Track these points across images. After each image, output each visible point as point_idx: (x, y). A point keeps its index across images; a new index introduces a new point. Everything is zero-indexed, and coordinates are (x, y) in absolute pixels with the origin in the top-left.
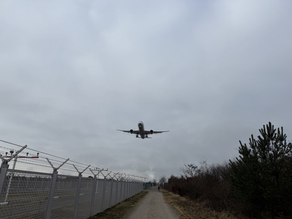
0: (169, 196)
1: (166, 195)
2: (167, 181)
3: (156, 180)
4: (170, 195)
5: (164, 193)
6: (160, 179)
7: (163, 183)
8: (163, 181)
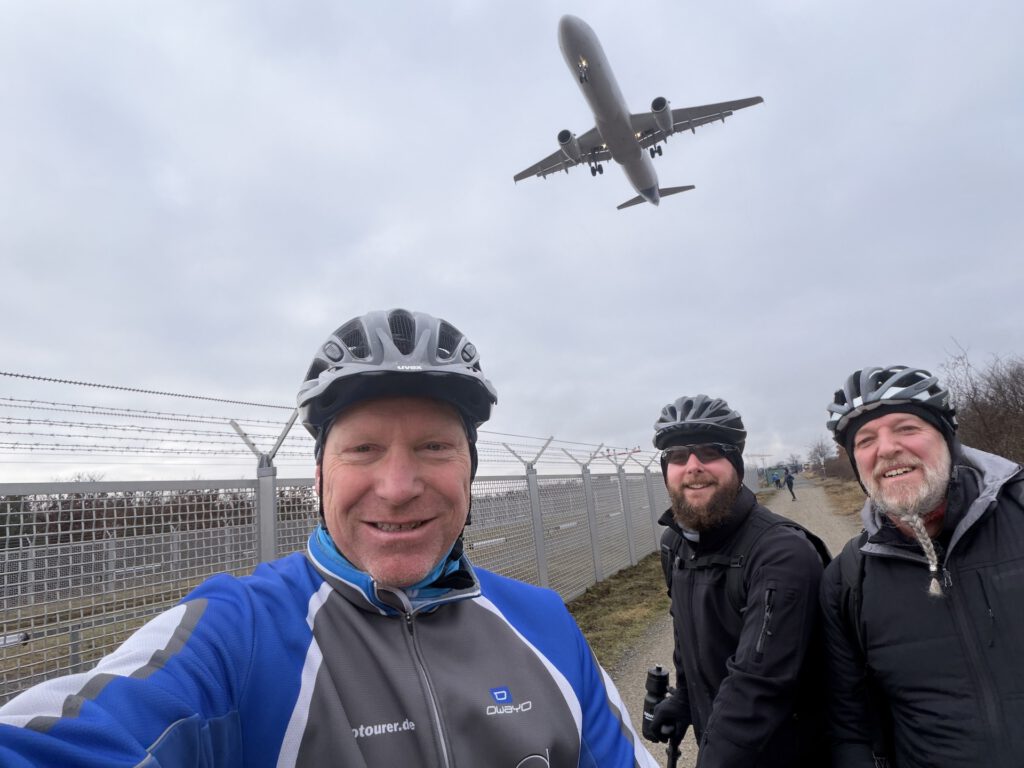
0: (847, 494)
1: (836, 493)
3: (799, 457)
4: (849, 489)
5: (828, 487)
6: (812, 450)
7: (822, 460)
8: (821, 456)
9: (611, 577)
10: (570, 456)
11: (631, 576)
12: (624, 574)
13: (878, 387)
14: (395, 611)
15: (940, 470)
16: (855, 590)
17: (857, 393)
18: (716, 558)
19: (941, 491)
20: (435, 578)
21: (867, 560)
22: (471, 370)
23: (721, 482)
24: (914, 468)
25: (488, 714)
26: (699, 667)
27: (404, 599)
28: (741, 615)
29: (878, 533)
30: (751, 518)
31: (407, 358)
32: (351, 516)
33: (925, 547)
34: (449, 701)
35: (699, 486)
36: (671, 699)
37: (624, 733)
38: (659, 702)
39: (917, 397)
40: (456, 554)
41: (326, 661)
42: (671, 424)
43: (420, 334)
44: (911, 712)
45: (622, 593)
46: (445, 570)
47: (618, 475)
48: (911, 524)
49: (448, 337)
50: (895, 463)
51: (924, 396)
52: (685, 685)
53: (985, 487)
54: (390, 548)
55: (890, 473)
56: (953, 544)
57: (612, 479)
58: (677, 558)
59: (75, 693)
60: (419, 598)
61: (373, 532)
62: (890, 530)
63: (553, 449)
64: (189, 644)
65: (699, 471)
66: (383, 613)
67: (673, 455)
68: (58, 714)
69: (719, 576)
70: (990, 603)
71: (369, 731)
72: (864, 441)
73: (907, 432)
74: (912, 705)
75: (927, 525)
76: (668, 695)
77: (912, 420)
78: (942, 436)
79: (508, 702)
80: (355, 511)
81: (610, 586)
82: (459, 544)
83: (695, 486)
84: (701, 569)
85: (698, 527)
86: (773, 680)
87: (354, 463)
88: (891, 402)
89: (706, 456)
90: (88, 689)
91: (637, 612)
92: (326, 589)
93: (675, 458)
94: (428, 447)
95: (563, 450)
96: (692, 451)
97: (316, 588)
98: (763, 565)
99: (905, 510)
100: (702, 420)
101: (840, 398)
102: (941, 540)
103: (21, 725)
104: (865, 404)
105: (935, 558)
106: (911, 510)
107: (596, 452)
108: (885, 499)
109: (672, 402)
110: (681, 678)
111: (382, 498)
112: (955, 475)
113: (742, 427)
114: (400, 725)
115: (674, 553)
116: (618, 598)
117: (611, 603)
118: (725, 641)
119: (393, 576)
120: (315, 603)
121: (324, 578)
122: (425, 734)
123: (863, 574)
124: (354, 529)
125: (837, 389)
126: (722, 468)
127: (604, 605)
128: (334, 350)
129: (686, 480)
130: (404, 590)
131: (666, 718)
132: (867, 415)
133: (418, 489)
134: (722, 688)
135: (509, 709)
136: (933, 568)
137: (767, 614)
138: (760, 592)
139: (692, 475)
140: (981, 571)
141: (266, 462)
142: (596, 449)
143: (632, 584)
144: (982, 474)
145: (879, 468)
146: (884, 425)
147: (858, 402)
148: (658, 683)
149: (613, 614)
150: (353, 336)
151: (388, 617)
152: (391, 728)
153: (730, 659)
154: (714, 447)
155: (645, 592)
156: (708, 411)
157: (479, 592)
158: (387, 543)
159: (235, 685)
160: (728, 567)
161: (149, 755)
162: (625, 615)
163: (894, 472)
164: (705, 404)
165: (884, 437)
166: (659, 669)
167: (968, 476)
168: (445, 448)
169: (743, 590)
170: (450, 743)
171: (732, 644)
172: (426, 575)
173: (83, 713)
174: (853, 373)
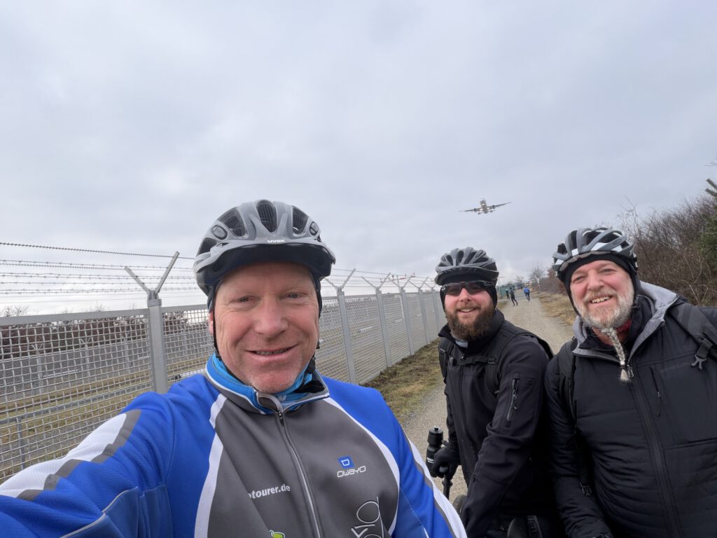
0: (554, 302)
1: (546, 302)
2: (546, 275)
3: (523, 278)
4: (556, 299)
5: (542, 298)
6: (531, 273)
7: (538, 280)
8: (538, 277)
9: (397, 364)
10: (368, 282)
11: (410, 363)
12: (406, 361)
13: (588, 242)
14: (270, 410)
15: (628, 298)
16: (569, 379)
17: (574, 246)
18: (478, 358)
19: (627, 312)
20: (297, 386)
21: (577, 360)
22: (317, 241)
23: (483, 307)
24: (611, 297)
25: (338, 476)
26: (467, 430)
27: (276, 401)
28: (496, 396)
29: (584, 342)
30: (501, 330)
31: (273, 234)
32: (238, 348)
33: (617, 349)
34: (312, 470)
35: (468, 311)
36: (446, 449)
37: (426, 482)
38: (436, 451)
39: (614, 249)
40: (311, 369)
41: (226, 449)
42: (449, 267)
43: (280, 217)
44: (605, 459)
45: (405, 374)
46: (304, 381)
47: (400, 294)
48: (609, 334)
49: (299, 219)
50: (599, 294)
51: (619, 249)
52: (456, 440)
53: (656, 311)
54: (266, 367)
55: (595, 301)
56: (634, 350)
57: (396, 297)
58: (451, 359)
59: (54, 473)
60: (287, 400)
61: (256, 357)
62: (592, 338)
63: (354, 277)
64: (129, 440)
65: (469, 300)
66: (262, 413)
67: (450, 289)
68: (41, 488)
69: (480, 370)
70: (659, 388)
71: (259, 494)
72: (578, 279)
73: (607, 273)
74: (608, 454)
75: (619, 334)
76: (443, 446)
77: (610, 265)
78: (629, 276)
79: (351, 466)
80: (240, 344)
81: (396, 370)
82: (312, 362)
83: (465, 311)
84: (468, 365)
85: (468, 338)
86: (518, 438)
87: (239, 310)
88: (597, 253)
89: (473, 290)
90: (62, 471)
91: (415, 387)
92: (222, 399)
93: (451, 291)
94: (289, 296)
95: (362, 277)
96: (464, 286)
97: (215, 399)
98: (511, 362)
99: (605, 325)
100: (470, 265)
101: (562, 249)
102: (627, 346)
103: (15, 496)
104: (580, 254)
105: (624, 356)
106: (609, 325)
107: (385, 279)
108: (591, 317)
109: (449, 252)
110: (452, 435)
111: (260, 333)
112: (636, 302)
113: (495, 269)
114: (280, 488)
115: (448, 354)
116: (403, 378)
117: (398, 382)
118: (485, 413)
119: (269, 386)
120: (215, 409)
121: (220, 391)
122: (298, 494)
123: (574, 368)
124: (240, 357)
125: (560, 243)
126: (483, 298)
127: (393, 383)
128: (219, 232)
129: (459, 306)
130: (276, 394)
131: (443, 462)
132: (582, 261)
133: (284, 326)
134: (484, 444)
135: (352, 472)
136: (622, 363)
137: (514, 395)
138: (509, 381)
139: (463, 303)
140: (653, 367)
141: (153, 296)
142: (386, 276)
143: (412, 368)
144: (654, 301)
145: (588, 296)
146: (593, 268)
147: (575, 252)
148: (436, 438)
149: (399, 390)
150: (232, 221)
151: (266, 415)
152: (273, 490)
153: (489, 425)
154: (477, 283)
155: (420, 373)
156: (474, 259)
157: (328, 394)
158: (265, 363)
159: (162, 468)
160: (486, 363)
161: (104, 514)
162: (408, 390)
163: (598, 300)
164: (472, 254)
165: (592, 276)
166: (436, 429)
167: (644, 303)
168: (301, 296)
169: (497, 379)
170: (314, 497)
171: (490, 415)
172: (292, 384)
173: (59, 486)
174: (571, 232)
